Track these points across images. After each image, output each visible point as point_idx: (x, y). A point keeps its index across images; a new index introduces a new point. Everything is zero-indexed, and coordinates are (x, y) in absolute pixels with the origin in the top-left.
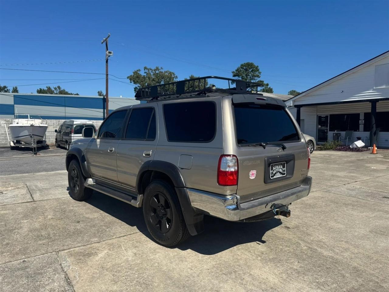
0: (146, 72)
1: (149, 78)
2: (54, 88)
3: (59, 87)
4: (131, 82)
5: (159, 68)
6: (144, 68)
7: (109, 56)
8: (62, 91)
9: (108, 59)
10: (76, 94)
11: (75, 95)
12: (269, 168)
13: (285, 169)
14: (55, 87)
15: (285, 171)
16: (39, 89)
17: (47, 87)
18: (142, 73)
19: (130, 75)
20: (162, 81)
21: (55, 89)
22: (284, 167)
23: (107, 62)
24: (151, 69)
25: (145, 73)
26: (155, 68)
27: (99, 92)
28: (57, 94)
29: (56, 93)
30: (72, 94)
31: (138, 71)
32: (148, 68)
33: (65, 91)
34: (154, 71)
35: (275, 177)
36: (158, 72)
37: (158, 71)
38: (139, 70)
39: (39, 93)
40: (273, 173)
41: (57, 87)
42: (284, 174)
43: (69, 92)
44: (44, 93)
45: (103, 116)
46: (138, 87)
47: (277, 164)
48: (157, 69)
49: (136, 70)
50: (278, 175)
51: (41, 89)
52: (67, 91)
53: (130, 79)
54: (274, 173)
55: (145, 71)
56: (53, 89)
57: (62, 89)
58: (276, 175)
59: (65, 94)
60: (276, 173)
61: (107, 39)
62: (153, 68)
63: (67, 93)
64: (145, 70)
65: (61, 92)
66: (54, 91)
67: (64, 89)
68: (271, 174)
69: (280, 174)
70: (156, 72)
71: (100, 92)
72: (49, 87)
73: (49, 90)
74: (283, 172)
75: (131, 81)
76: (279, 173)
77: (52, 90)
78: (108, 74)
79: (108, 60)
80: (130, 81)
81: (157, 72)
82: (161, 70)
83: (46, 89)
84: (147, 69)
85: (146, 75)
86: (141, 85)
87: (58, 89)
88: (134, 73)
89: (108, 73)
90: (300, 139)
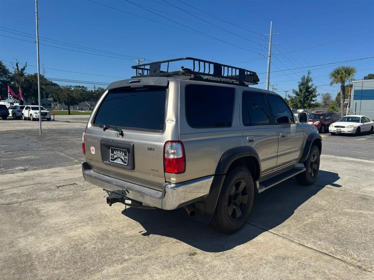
12: (109, 150)
13: (127, 157)
15: (127, 160)
22: (126, 155)
35: (115, 161)
40: (113, 157)
42: (126, 163)
47: (119, 150)
50: (119, 161)
54: (115, 157)
58: (117, 160)
60: (116, 158)
68: (111, 157)
69: (121, 161)
74: (125, 160)
76: (120, 159)
90: (163, 130)
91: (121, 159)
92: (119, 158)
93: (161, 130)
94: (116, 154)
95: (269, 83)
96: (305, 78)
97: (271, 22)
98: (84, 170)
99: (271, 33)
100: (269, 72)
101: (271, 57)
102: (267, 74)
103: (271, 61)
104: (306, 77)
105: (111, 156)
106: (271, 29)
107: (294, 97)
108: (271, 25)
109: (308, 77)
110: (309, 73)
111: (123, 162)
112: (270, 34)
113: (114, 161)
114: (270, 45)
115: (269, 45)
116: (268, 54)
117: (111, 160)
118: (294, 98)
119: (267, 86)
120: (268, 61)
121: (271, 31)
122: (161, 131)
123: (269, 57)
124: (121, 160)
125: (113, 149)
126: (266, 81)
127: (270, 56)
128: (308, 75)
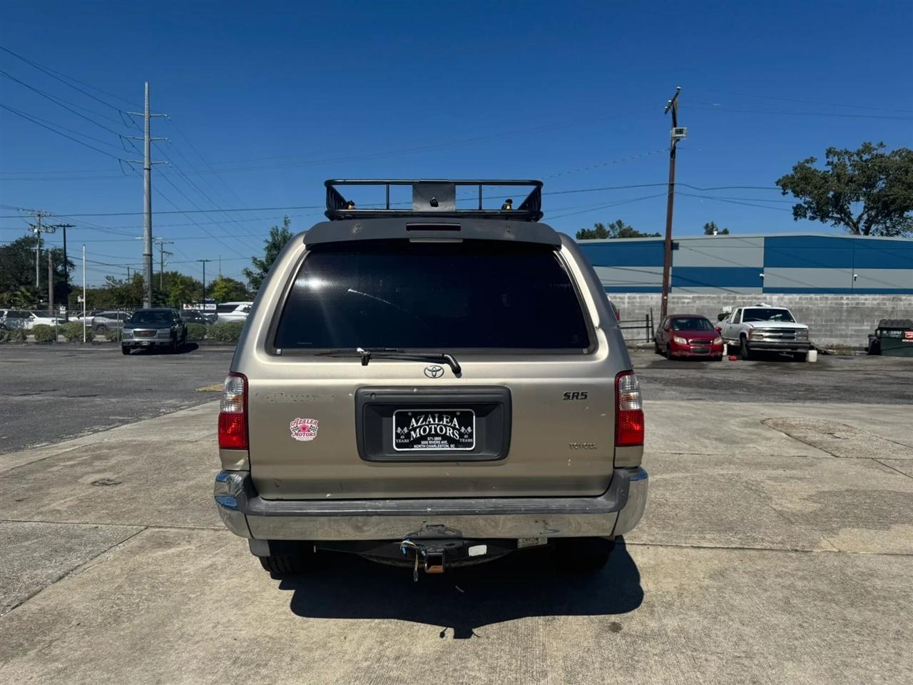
0: (832, 163)
1: (838, 176)
2: (610, 226)
3: (619, 223)
4: (784, 194)
5: (874, 145)
6: (826, 152)
7: (678, 140)
8: (624, 230)
9: (675, 148)
10: (654, 233)
11: (653, 236)
12: (386, 418)
14: (611, 223)
15: (470, 435)
16: (581, 232)
17: (596, 225)
18: (821, 166)
19: (785, 175)
20: (880, 179)
21: (612, 227)
22: (465, 424)
23: (673, 153)
24: (846, 152)
25: (829, 163)
26: (861, 148)
27: (707, 226)
28: (614, 237)
29: (613, 235)
30: (646, 236)
31: (807, 161)
32: (838, 150)
33: (631, 229)
34: (855, 156)
35: (416, 448)
36: (869, 157)
37: (869, 153)
38: (812, 160)
39: (582, 238)
40: (407, 435)
41: (615, 223)
43: (641, 233)
44: (588, 239)
45: (662, 281)
46: (805, 203)
48: (867, 148)
49: (802, 162)
50: (434, 446)
51: (583, 230)
52: (636, 230)
53: (784, 187)
54: (414, 435)
55: (828, 160)
56: (608, 229)
57: (625, 226)
58: (423, 442)
59: (631, 237)
60: (422, 438)
61: (674, 99)
62: (853, 149)
63: (636, 235)
64: (827, 157)
65: (623, 235)
66: (609, 232)
67: (629, 227)
68: (398, 438)
69: (445, 442)
70: (861, 158)
71: (710, 225)
72: (601, 226)
73: (601, 232)
74: (461, 437)
75: (785, 190)
76: (439, 438)
77: (605, 230)
78: (675, 182)
79: (677, 150)
80: (782, 191)
81: (865, 157)
82: (881, 151)
83: (594, 229)
84: (835, 153)
85: (832, 169)
86: (814, 198)
87: (617, 226)
88: (795, 169)
89: (673, 180)
90: (592, 347)
91: (444, 437)
92: (437, 435)
93: (585, 347)
94: (420, 427)
95: (151, 238)
96: (278, 231)
97: (146, 85)
98: (248, 501)
99: (146, 112)
100: (150, 213)
101: (151, 171)
102: (146, 217)
103: (152, 183)
104: (280, 230)
105: (398, 436)
106: (146, 101)
107: (258, 274)
108: (146, 92)
109: (284, 231)
110: (286, 223)
111: (452, 446)
112: (144, 113)
113: (413, 447)
114: (146, 142)
115: (144, 140)
116: (143, 163)
117: (398, 447)
118: (259, 276)
119: (146, 245)
120: (143, 181)
121: (146, 106)
122: (585, 351)
123: (146, 171)
124: (443, 439)
125: (410, 414)
126: (143, 231)
127: (149, 170)
128: (284, 226)
